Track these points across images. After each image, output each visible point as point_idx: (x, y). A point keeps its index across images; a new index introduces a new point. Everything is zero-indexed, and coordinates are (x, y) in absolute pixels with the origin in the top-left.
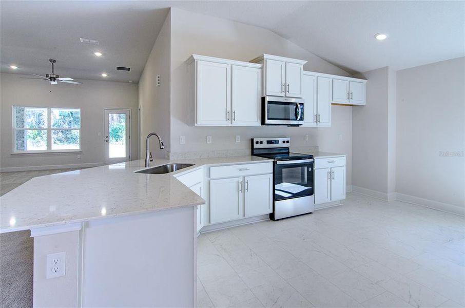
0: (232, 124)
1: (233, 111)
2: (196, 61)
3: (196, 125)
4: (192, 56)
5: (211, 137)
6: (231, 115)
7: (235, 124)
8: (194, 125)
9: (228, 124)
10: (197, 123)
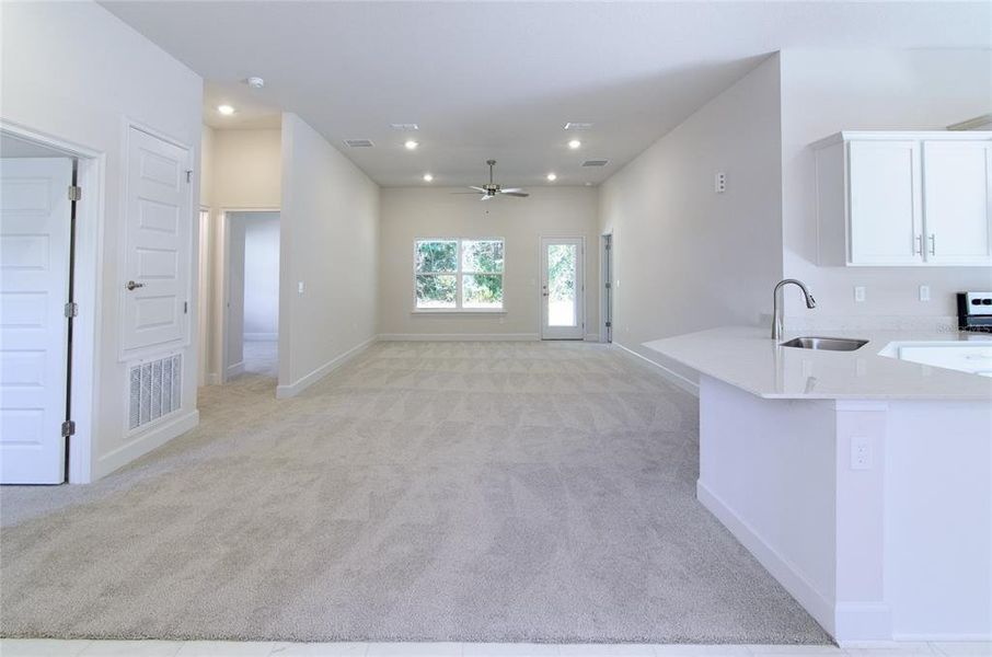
0: (925, 260)
1: (929, 235)
2: (845, 143)
3: (848, 264)
4: (840, 135)
5: (862, 288)
6: (923, 244)
7: (933, 261)
8: (845, 265)
9: (917, 261)
10: (851, 260)
